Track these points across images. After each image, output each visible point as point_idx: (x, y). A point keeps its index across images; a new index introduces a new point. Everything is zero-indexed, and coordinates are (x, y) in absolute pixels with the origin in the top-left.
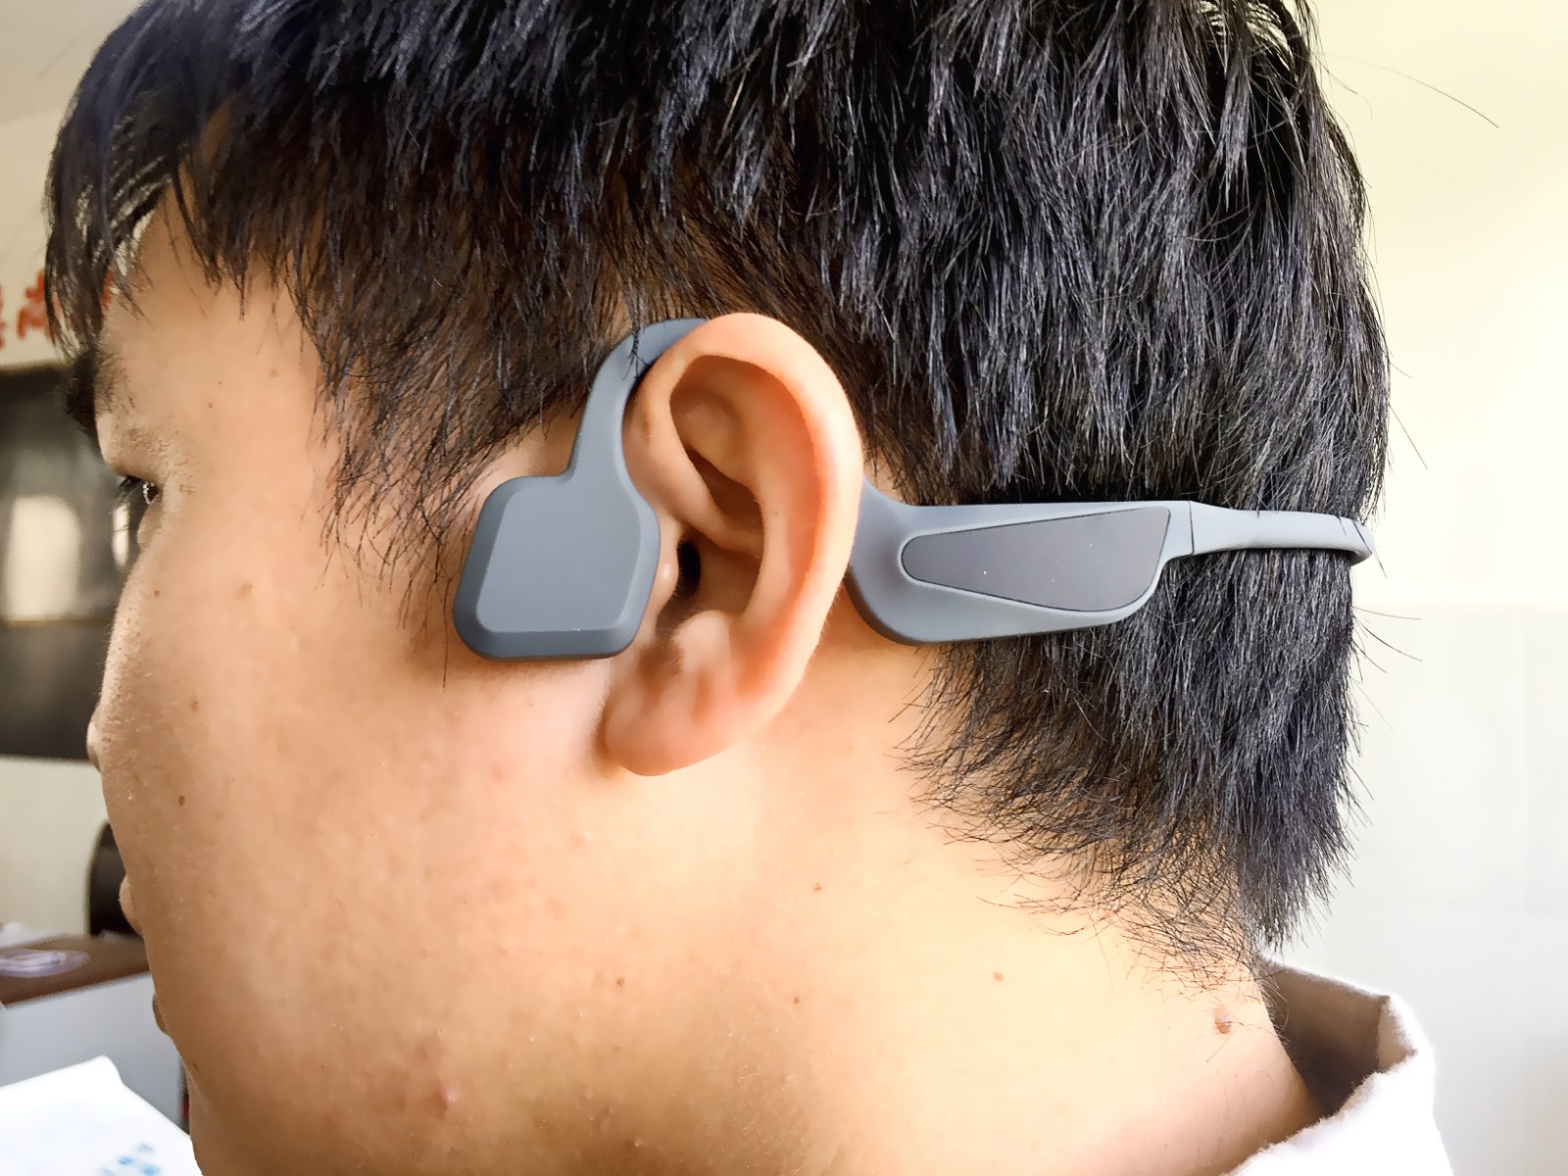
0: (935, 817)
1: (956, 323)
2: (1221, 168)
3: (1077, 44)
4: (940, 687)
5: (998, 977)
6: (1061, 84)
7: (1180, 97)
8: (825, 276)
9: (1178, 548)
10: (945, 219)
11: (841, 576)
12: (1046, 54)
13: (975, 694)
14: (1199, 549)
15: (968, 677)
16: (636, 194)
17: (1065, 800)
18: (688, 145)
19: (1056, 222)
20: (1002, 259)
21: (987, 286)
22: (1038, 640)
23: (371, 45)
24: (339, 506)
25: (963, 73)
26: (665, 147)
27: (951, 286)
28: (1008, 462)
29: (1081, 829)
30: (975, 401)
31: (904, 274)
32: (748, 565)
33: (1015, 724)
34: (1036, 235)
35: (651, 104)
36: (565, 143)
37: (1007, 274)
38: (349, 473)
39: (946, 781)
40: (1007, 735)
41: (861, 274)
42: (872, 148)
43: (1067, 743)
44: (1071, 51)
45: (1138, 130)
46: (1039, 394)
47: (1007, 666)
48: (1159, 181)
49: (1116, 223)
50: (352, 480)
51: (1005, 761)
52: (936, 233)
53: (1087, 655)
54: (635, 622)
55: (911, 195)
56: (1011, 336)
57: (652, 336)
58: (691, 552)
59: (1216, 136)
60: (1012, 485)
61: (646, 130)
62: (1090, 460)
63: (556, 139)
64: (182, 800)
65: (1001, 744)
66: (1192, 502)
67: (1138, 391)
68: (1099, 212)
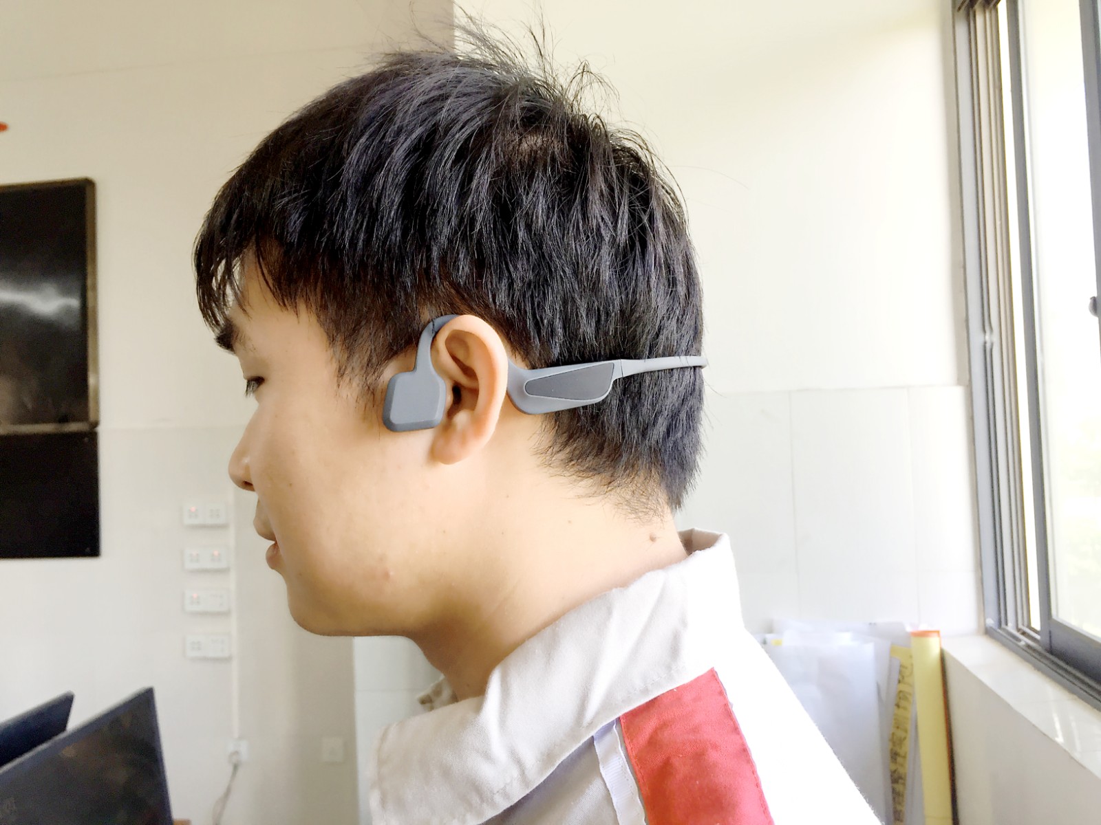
0: (546, 470)
1: (535, 309)
2: (619, 246)
3: (566, 211)
4: (544, 426)
5: (570, 522)
6: (562, 226)
7: (602, 224)
8: (491, 300)
9: (617, 375)
10: (530, 275)
11: (505, 392)
12: (555, 216)
13: (557, 427)
14: (624, 376)
15: (553, 422)
16: (429, 280)
17: (590, 461)
18: (443, 260)
19: (564, 272)
20: (548, 285)
21: (544, 293)
22: (575, 409)
23: (336, 235)
24: (339, 385)
25: (528, 227)
26: (436, 264)
27: (532, 296)
28: (556, 351)
29: (594, 470)
30: (544, 333)
31: (517, 294)
32: (475, 392)
33: (570, 437)
34: (558, 277)
35: (429, 250)
36: (403, 263)
37: (550, 290)
38: (341, 373)
39: (548, 458)
40: (568, 440)
41: (502, 297)
42: (501, 255)
43: (587, 442)
44: (564, 213)
45: (588, 237)
46: (564, 328)
47: (565, 419)
48: (597, 253)
49: (584, 269)
50: (342, 375)
51: (568, 450)
52: (527, 280)
53: (593, 412)
54: (439, 415)
55: (516, 268)
56: (553, 310)
57: (438, 321)
58: (457, 390)
59: (616, 234)
60: (558, 360)
61: (429, 258)
62: (584, 347)
63: (401, 261)
64: (291, 485)
65: (566, 444)
66: (622, 360)
67: (598, 322)
68: (578, 267)
